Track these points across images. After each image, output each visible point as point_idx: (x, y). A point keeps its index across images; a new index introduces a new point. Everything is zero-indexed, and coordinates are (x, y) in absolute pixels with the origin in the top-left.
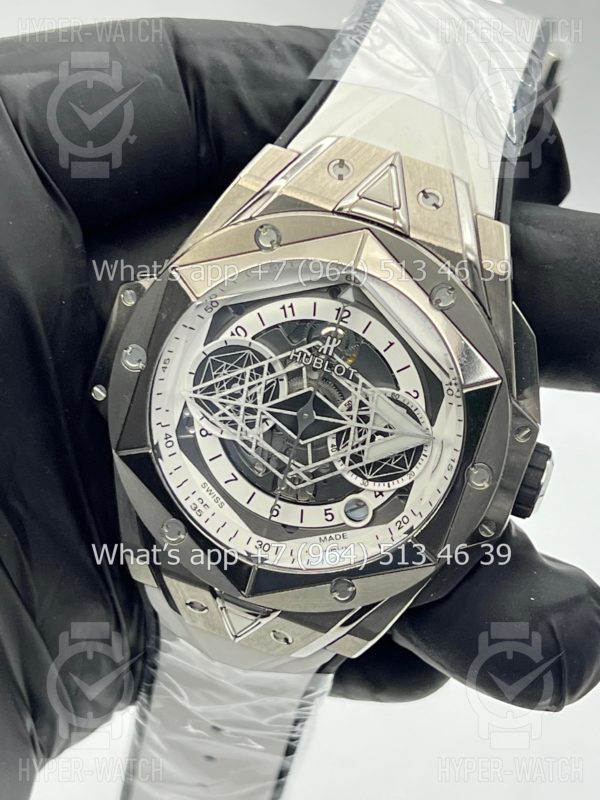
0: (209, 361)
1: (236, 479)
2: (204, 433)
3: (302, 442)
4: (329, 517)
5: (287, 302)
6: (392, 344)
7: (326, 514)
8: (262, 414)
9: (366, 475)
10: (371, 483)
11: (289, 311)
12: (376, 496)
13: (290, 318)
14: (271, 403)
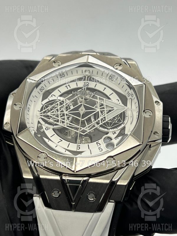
0: (44, 106)
1: (62, 141)
2: (47, 129)
3: (83, 120)
4: (99, 145)
5: (67, 85)
6: (105, 88)
7: (97, 144)
8: (67, 115)
9: (108, 128)
10: (111, 130)
11: (68, 87)
12: (114, 134)
13: (69, 89)
14: (69, 110)
